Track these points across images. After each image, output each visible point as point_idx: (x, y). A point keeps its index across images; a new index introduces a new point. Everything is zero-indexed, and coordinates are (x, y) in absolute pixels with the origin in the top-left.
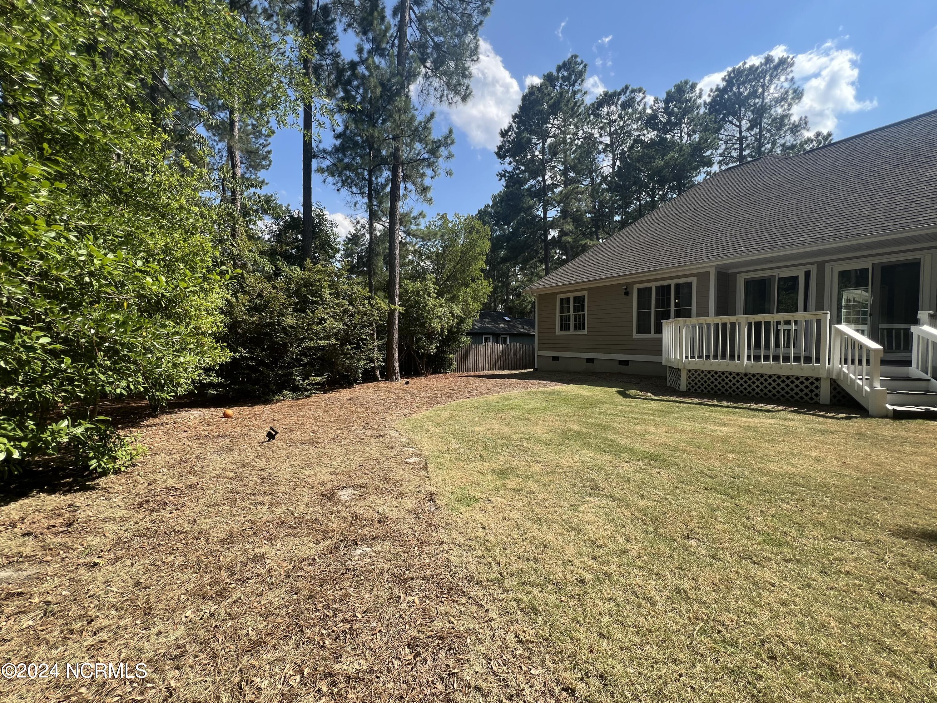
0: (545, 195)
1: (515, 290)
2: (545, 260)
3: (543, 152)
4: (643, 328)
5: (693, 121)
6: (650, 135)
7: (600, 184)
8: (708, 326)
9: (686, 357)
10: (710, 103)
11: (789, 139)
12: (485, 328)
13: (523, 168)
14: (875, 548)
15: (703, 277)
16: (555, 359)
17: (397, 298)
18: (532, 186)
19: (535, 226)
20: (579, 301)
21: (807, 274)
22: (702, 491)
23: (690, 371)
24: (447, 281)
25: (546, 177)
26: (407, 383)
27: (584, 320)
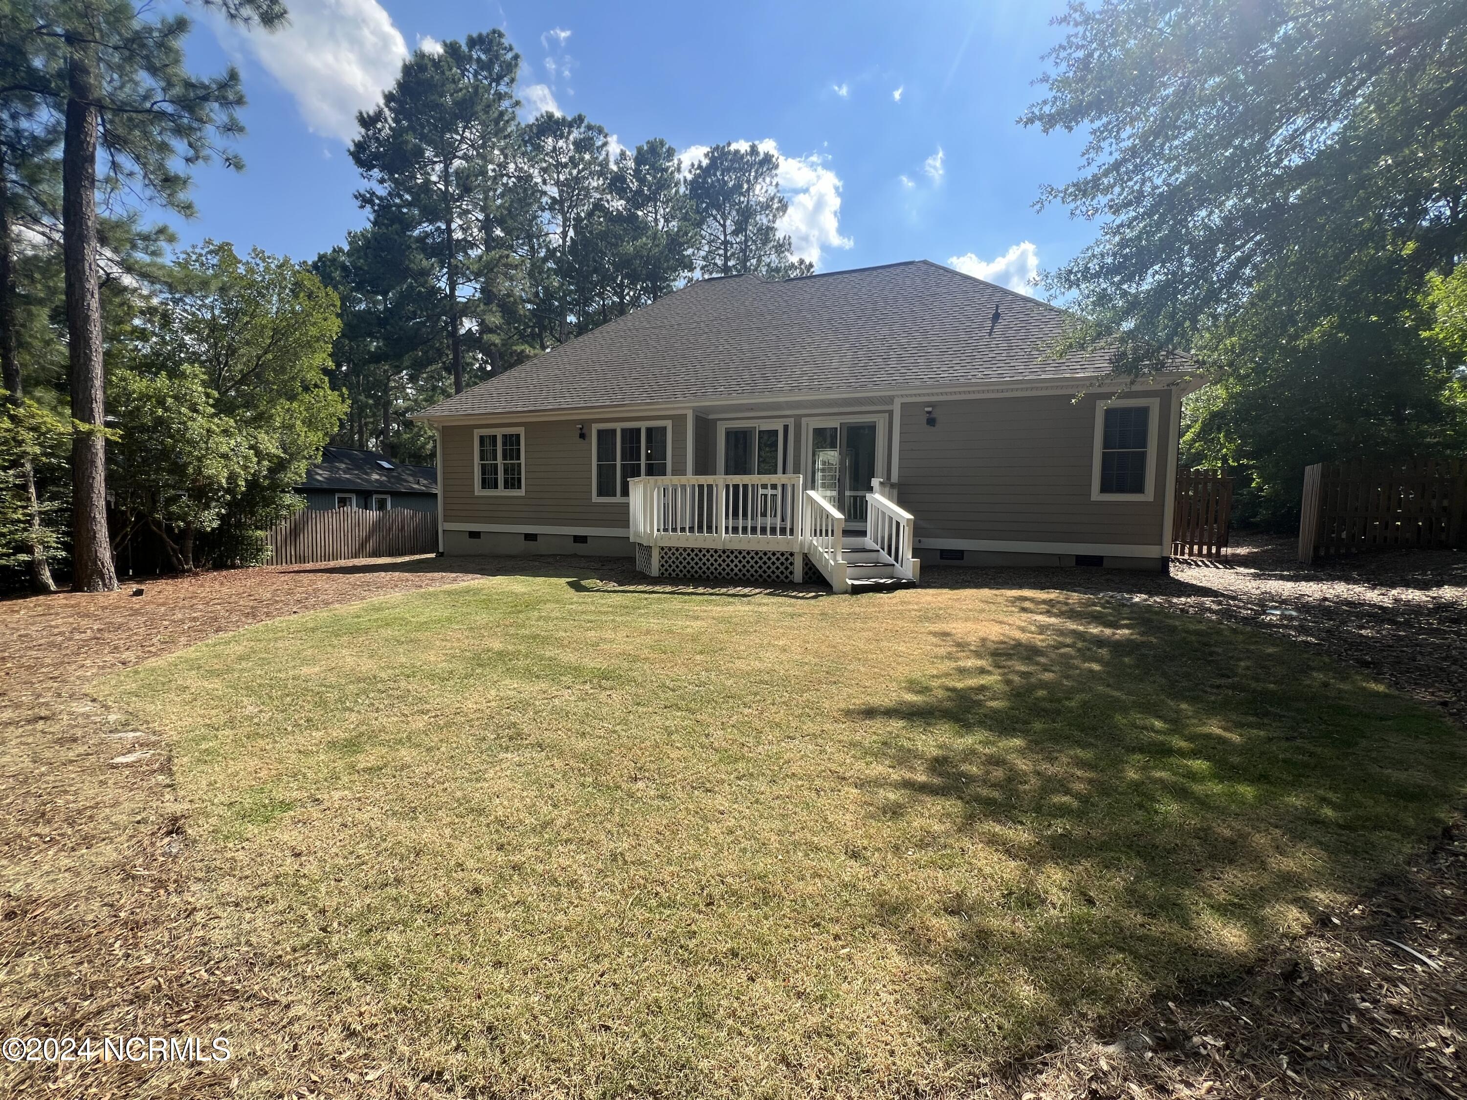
0: (452, 256)
1: (403, 414)
2: (456, 368)
3: (445, 176)
4: (606, 489)
5: (670, 200)
6: (618, 205)
7: (545, 260)
8: (684, 487)
9: (658, 530)
10: (693, 182)
11: (773, 259)
12: (339, 480)
13: (408, 197)
14: (820, 741)
15: (679, 420)
16: (474, 535)
17: (98, 408)
18: (427, 235)
19: (435, 306)
20: (512, 441)
21: (786, 428)
22: (660, 711)
23: (662, 549)
24: (241, 382)
25: (454, 226)
26: (139, 593)
27: (519, 473)
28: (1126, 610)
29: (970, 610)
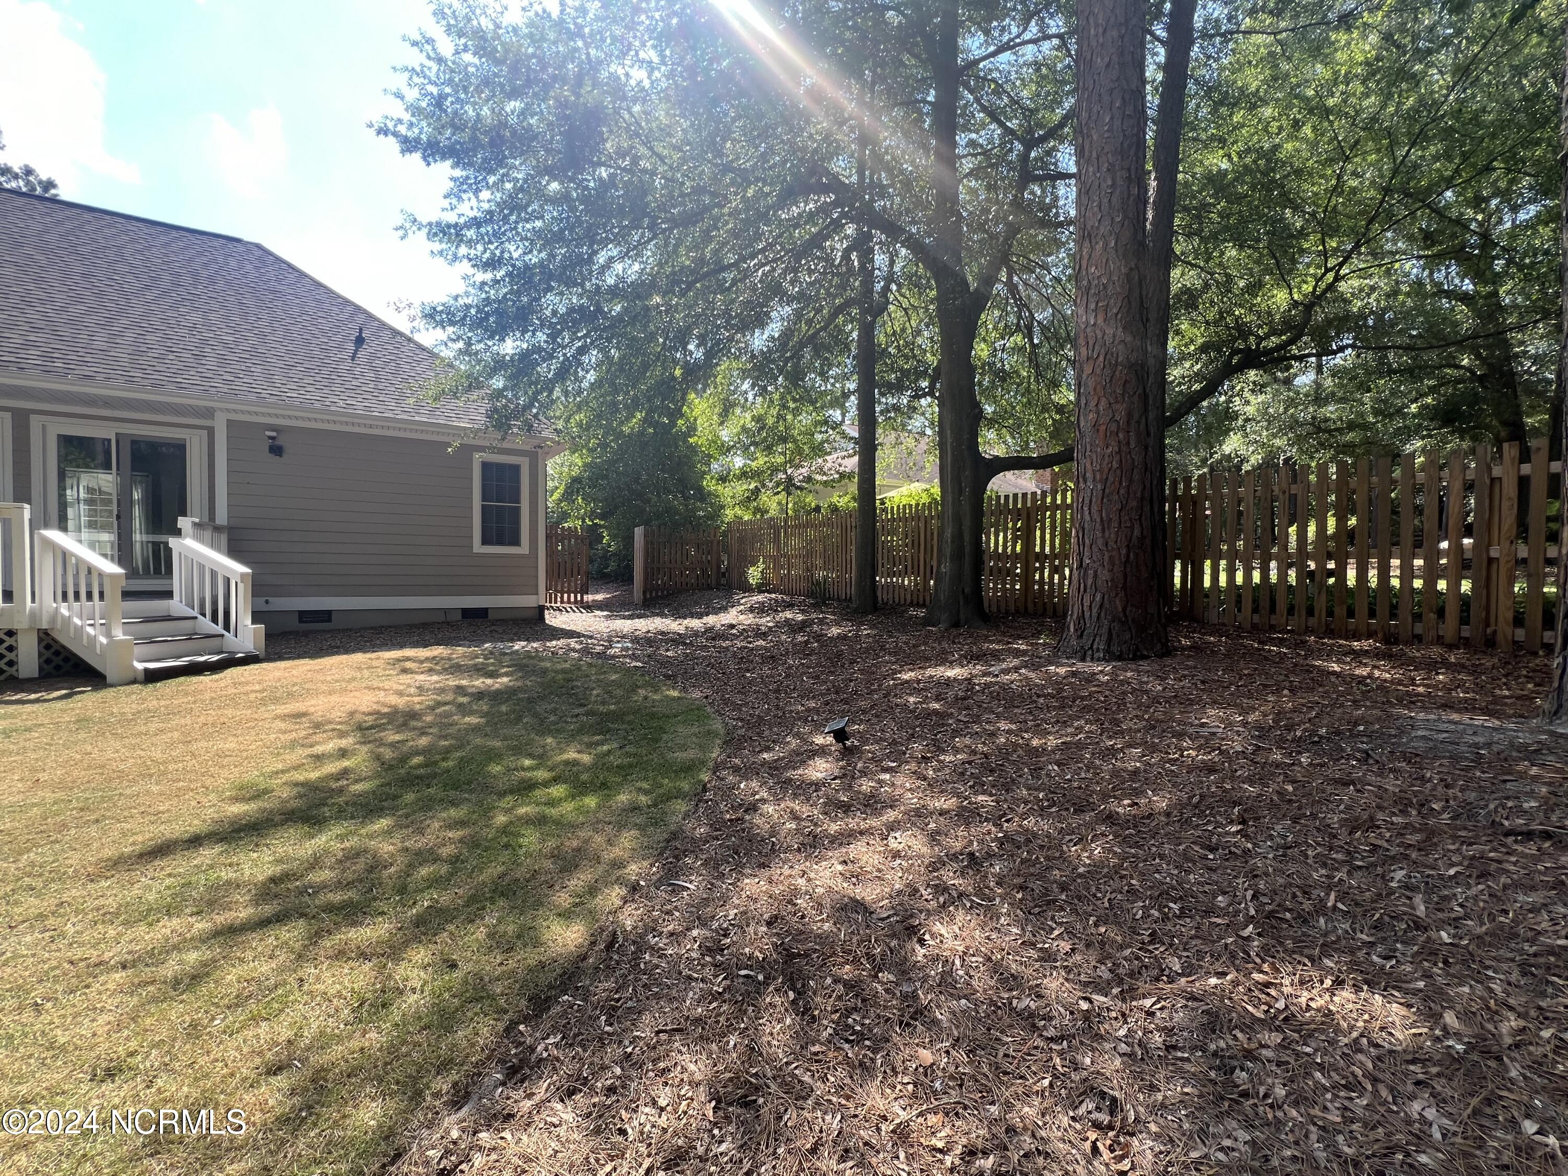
28: (507, 658)
29: (337, 681)
